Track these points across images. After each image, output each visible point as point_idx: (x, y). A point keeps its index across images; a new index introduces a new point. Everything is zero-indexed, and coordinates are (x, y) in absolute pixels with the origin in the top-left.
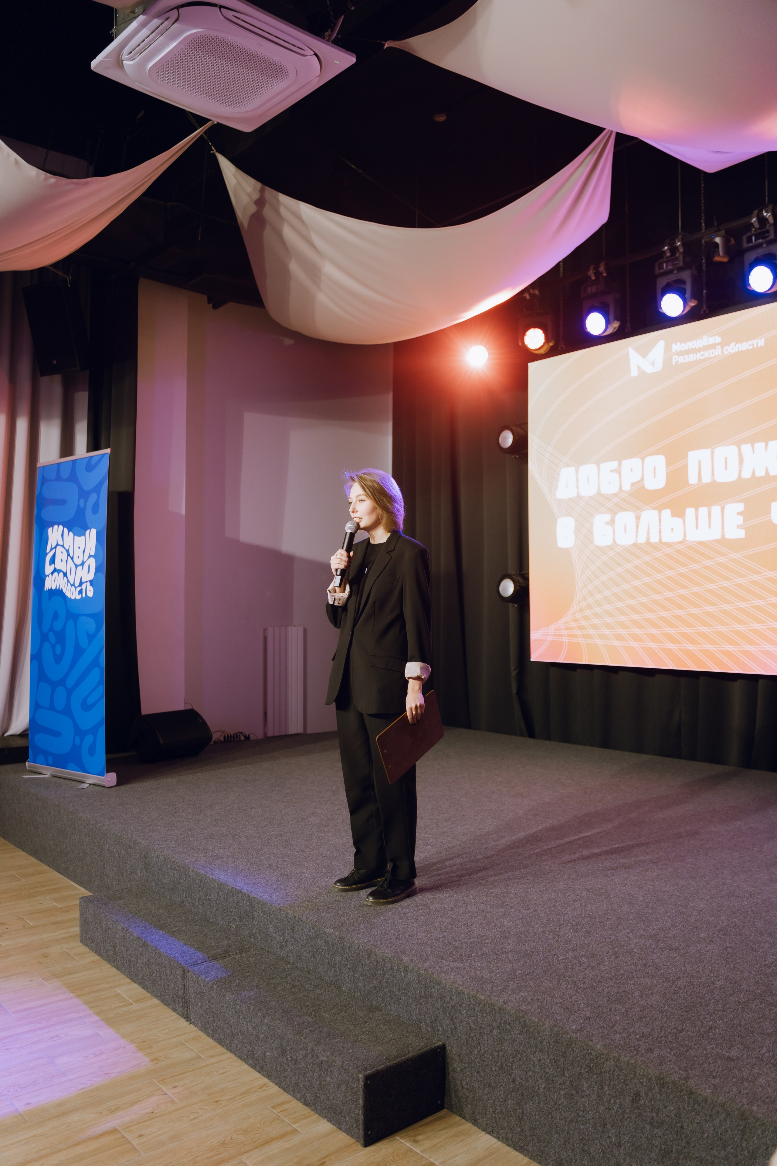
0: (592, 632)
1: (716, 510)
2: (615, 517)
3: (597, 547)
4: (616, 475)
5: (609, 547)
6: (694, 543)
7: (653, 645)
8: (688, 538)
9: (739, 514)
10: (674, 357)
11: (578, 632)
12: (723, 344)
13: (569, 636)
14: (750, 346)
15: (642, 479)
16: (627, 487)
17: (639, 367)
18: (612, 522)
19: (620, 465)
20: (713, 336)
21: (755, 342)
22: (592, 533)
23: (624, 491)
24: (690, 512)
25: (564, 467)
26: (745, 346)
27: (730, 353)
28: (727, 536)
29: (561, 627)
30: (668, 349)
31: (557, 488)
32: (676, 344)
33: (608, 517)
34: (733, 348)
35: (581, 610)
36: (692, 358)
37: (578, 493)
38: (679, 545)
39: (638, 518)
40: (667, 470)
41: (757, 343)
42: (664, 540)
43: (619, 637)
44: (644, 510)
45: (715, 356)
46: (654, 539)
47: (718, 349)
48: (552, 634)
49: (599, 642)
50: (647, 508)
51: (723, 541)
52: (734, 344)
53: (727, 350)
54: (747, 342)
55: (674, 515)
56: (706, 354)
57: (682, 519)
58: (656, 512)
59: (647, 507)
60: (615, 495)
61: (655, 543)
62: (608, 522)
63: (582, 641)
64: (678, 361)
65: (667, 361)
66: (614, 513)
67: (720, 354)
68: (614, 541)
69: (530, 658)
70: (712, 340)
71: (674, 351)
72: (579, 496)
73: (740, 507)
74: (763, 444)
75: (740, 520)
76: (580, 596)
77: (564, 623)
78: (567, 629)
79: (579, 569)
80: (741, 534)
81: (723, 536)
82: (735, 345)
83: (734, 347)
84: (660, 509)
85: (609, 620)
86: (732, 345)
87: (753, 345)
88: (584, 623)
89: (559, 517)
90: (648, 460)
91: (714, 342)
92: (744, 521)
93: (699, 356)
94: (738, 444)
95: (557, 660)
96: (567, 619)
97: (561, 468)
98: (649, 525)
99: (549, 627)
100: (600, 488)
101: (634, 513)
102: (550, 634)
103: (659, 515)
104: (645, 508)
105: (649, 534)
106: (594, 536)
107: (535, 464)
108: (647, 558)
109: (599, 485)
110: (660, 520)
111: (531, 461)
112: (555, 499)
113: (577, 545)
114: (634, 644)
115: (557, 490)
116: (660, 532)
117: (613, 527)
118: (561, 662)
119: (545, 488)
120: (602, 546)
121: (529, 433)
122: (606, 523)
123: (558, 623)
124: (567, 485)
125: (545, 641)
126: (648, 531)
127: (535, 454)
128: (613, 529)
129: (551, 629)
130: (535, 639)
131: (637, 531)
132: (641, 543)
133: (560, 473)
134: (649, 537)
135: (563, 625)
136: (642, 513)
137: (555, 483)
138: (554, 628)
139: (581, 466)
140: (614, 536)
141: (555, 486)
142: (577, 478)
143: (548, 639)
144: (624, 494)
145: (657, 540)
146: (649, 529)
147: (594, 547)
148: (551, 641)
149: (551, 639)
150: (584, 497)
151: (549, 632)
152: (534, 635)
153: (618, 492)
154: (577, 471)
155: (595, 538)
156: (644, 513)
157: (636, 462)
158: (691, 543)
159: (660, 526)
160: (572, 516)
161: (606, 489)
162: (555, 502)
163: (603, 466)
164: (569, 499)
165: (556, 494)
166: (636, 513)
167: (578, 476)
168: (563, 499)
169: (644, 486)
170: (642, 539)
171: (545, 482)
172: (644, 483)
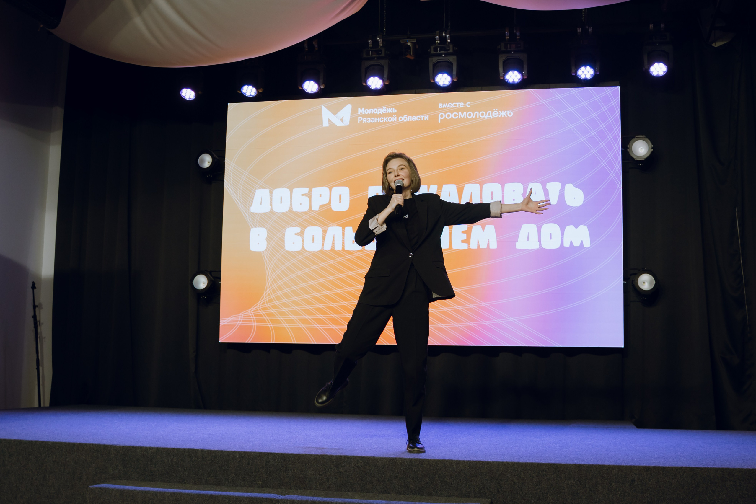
0: (280, 318)
2: (304, 230)
3: (288, 252)
4: (307, 199)
5: (298, 252)
7: (334, 327)
10: (359, 118)
11: (266, 318)
12: (398, 115)
13: (257, 321)
14: (418, 119)
15: (330, 202)
16: (316, 207)
17: (329, 120)
18: (301, 234)
19: (310, 191)
20: (390, 108)
21: (422, 117)
22: (283, 241)
25: (259, 188)
26: (415, 118)
27: (403, 121)
29: (251, 315)
30: (354, 111)
31: (252, 204)
32: (361, 109)
33: (298, 230)
34: (405, 119)
35: (270, 301)
36: (374, 120)
37: (272, 209)
38: (359, 253)
39: (325, 232)
40: (350, 198)
41: (424, 118)
42: (346, 249)
43: (304, 321)
44: (330, 226)
45: (392, 122)
47: (394, 117)
48: (242, 320)
49: (286, 325)
50: (333, 225)
52: (407, 115)
53: (401, 119)
54: (416, 116)
56: (385, 119)
58: (340, 228)
59: (333, 224)
60: (305, 213)
61: (339, 251)
62: (298, 233)
63: (270, 325)
64: (362, 121)
65: (353, 120)
66: (304, 227)
67: (396, 121)
68: (303, 247)
69: (219, 340)
70: (389, 111)
71: (359, 113)
72: (272, 212)
76: (270, 290)
77: (253, 312)
78: (255, 316)
79: (270, 268)
82: (407, 117)
83: (406, 117)
85: (296, 308)
86: (405, 116)
87: (421, 118)
88: (273, 311)
89: (252, 228)
90: (335, 189)
91: (392, 112)
93: (379, 120)
95: (245, 341)
96: (257, 308)
97: (256, 189)
98: (334, 238)
99: (239, 315)
100: (291, 207)
101: (321, 228)
102: (239, 320)
103: (343, 230)
104: (330, 225)
105: (333, 243)
106: (284, 244)
107: (231, 184)
108: (332, 262)
109: (291, 204)
110: (343, 234)
111: (228, 181)
112: (249, 212)
113: (269, 250)
114: (318, 326)
115: (251, 206)
116: (343, 243)
117: (303, 237)
118: (249, 342)
119: (239, 203)
120: (292, 252)
121: (226, 159)
122: (296, 234)
123: (248, 311)
124: (261, 202)
125: (234, 326)
126: (333, 242)
127: (231, 176)
128: (302, 238)
129: (240, 316)
130: (225, 324)
131: (323, 242)
132: (326, 251)
133: (254, 192)
134: (333, 246)
135: (252, 313)
136: (327, 228)
137: (250, 200)
138: (243, 315)
139: (275, 189)
140: (303, 244)
141: (249, 202)
142: (270, 198)
143: (237, 324)
144: (312, 212)
145: (340, 249)
146: (334, 240)
147: (284, 252)
148: (240, 326)
149: (240, 324)
150: (277, 213)
151: (239, 319)
152: (223, 322)
153: (308, 211)
154: (271, 193)
155: (286, 245)
156: (330, 228)
157: (324, 190)
158: (368, 252)
159: (343, 238)
160: (264, 227)
161: (297, 208)
162: (249, 215)
163: (295, 190)
164: (262, 213)
165: (250, 209)
166: (323, 228)
167: (272, 196)
168: (256, 213)
169: (330, 208)
170: (327, 247)
171: (239, 198)
172: (331, 206)
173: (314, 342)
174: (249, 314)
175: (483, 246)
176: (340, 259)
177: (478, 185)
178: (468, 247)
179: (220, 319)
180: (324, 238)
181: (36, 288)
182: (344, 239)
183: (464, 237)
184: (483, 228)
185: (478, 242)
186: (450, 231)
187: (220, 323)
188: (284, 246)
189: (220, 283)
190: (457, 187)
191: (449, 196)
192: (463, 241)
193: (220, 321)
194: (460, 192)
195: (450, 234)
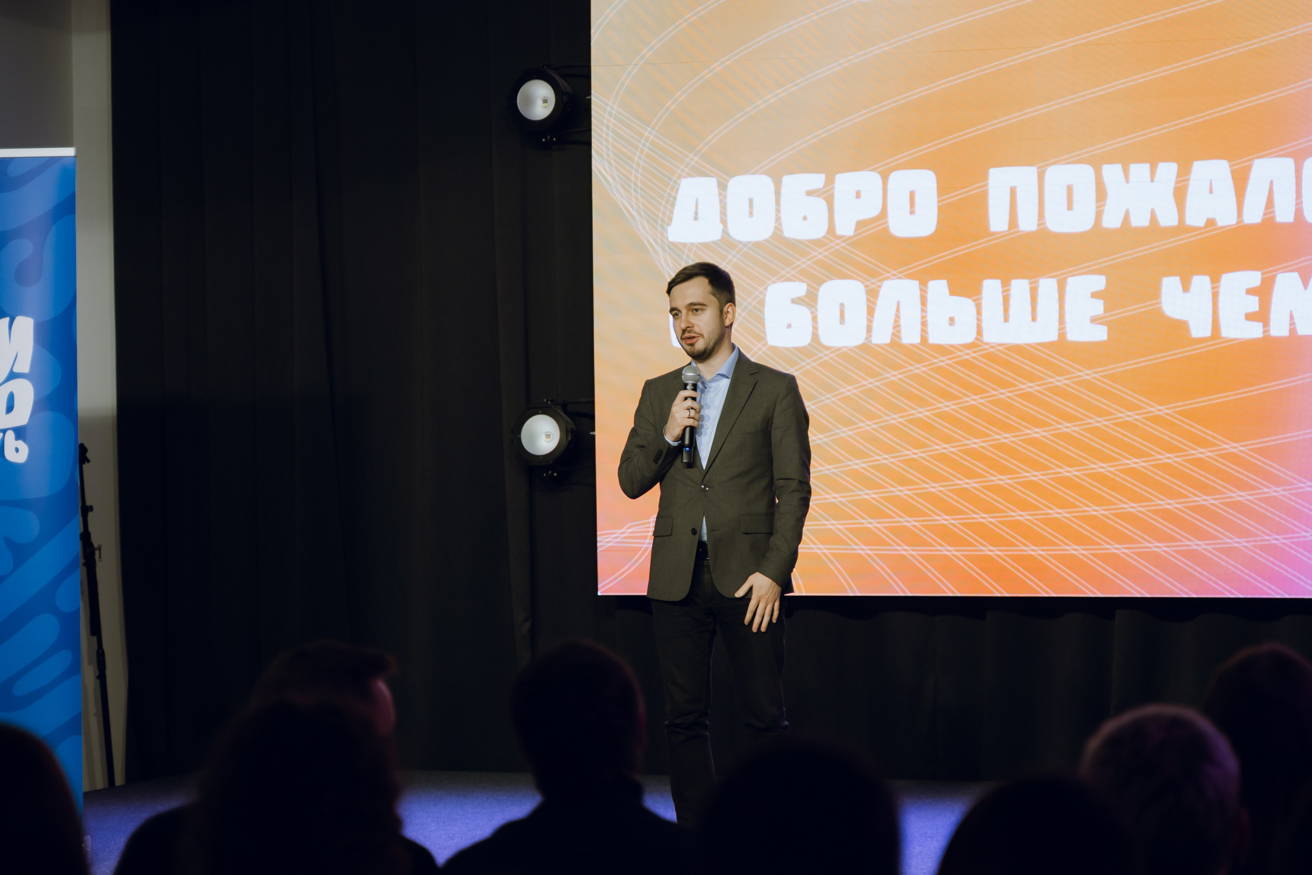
1: (1048, 286)
2: (818, 290)
3: (774, 350)
4: (820, 204)
5: (801, 350)
6: (999, 348)
7: (906, 550)
8: (988, 338)
9: (1095, 295)
15: (884, 214)
16: (846, 228)
18: (810, 301)
19: (830, 181)
22: (762, 321)
23: (839, 237)
24: (991, 288)
25: (689, 175)
28: (1072, 336)
31: (670, 219)
33: (800, 289)
37: (725, 232)
38: (968, 351)
39: (872, 295)
40: (939, 202)
42: (933, 339)
44: (887, 278)
46: (911, 336)
50: (894, 275)
51: (1062, 345)
55: (954, 291)
57: (974, 301)
58: (914, 285)
59: (894, 272)
60: (818, 243)
61: (912, 345)
62: (799, 298)
66: (815, 281)
68: (815, 337)
69: (596, 590)
72: (727, 240)
73: (1099, 282)
74: (1146, 167)
75: (1098, 307)
80: (1100, 334)
81: (1062, 334)
84: (924, 278)
90: (896, 177)
92: (1106, 310)
94: (1097, 163)
97: (679, 177)
98: (898, 310)
100: (778, 228)
101: (863, 283)
103: (921, 290)
104: (888, 275)
105: (897, 326)
106: (764, 327)
107: (609, 163)
108: (894, 376)
109: (778, 219)
110: (924, 301)
111: (601, 155)
112: (663, 242)
114: (864, 550)
115: (668, 225)
116: (924, 324)
117: (813, 310)
119: (636, 215)
120: (787, 349)
121: (593, 92)
122: (794, 301)
124: (696, 213)
125: (637, 551)
126: (896, 321)
127: (610, 140)
128: (812, 313)
130: (610, 547)
131: (870, 321)
132: (878, 345)
133: (677, 186)
134: (897, 333)
136: (879, 284)
137: (665, 207)
139: (732, 175)
140: (815, 328)
141: (664, 213)
142: (721, 201)
144: (837, 241)
145: (917, 340)
146: (897, 316)
147: (764, 349)
150: (740, 242)
152: (605, 540)
153: (824, 237)
154: (722, 187)
155: (768, 331)
156: (886, 284)
157: (869, 180)
158: (993, 347)
159: (924, 311)
161: (795, 230)
162: (664, 249)
163: (788, 181)
164: (701, 244)
165: (667, 232)
166: (868, 283)
167: (725, 197)
168: (684, 245)
169: (886, 230)
170: (882, 336)
171: (636, 204)
172: (886, 222)
173: (853, 591)
175: (1306, 328)
176: (919, 369)
177: (1289, 163)
178: (1264, 332)
179: (599, 534)
180: (871, 311)
181: (88, 461)
182: (924, 314)
183: (1253, 304)
184: (1306, 282)
185: (1292, 317)
186: (1213, 288)
187: (598, 544)
188: (765, 333)
189: (594, 437)
190: (1230, 166)
191: (1211, 192)
192: (1250, 317)
193: (599, 539)
194: (1240, 181)
195: (1215, 296)
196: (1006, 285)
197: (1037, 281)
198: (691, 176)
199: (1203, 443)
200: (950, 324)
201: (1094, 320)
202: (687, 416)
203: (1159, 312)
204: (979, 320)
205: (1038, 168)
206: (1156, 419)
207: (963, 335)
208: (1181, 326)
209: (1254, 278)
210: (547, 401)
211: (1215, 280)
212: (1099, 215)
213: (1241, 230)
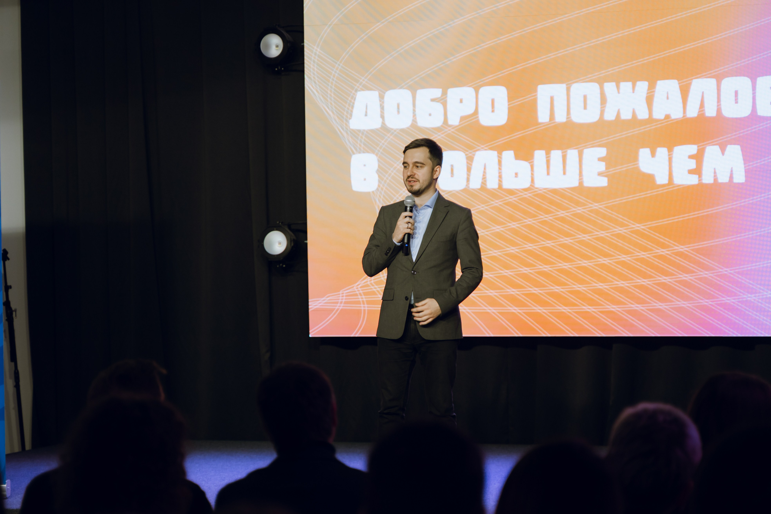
1: (572, 154)
4: (439, 107)
6: (544, 191)
7: (490, 310)
8: (538, 184)
9: (600, 159)
13: (368, 303)
15: (476, 112)
16: (454, 120)
19: (444, 93)
23: (450, 126)
24: (539, 155)
28: (587, 183)
29: (357, 292)
31: (351, 115)
37: (383, 123)
38: (526, 193)
39: (470, 160)
40: (509, 105)
42: (506, 185)
44: (478, 150)
46: (493, 184)
48: (344, 300)
50: (482, 148)
51: (581, 189)
55: (517, 157)
57: (529, 163)
58: (494, 154)
59: (482, 146)
60: (438, 130)
61: (493, 189)
69: (308, 333)
72: (384, 127)
73: (602, 152)
74: (629, 84)
75: (602, 166)
77: (361, 287)
78: (365, 294)
80: (603, 182)
81: (581, 183)
84: (500, 150)
89: (354, 154)
90: (484, 91)
92: (607, 168)
94: (601, 82)
95: (351, 334)
96: (367, 282)
97: (356, 91)
98: (485, 169)
99: (339, 293)
100: (414, 120)
101: (464, 153)
102: (340, 301)
103: (498, 157)
104: (479, 148)
105: (484, 178)
107: (315, 83)
108: (483, 207)
109: (414, 115)
110: (500, 163)
111: (310, 78)
112: (347, 129)
113: (382, 189)
114: (465, 310)
115: (350, 119)
116: (500, 177)
118: (357, 336)
119: (331, 113)
121: (305, 41)
123: (353, 287)
124: (366, 112)
125: (332, 310)
126: (484, 175)
127: (316, 69)
129: (341, 295)
130: (317, 308)
131: (469, 175)
132: (473, 189)
133: (355, 96)
134: (485, 182)
135: (360, 289)
136: (474, 153)
137: (348, 109)
138: (346, 293)
139: (387, 90)
141: (347, 112)
142: (381, 105)
143: (337, 308)
144: (449, 128)
145: (496, 186)
146: (485, 172)
148: (342, 310)
149: (341, 308)
150: (392, 129)
151: (339, 299)
152: (314, 304)
153: (442, 126)
154: (382, 97)
156: (478, 153)
157: (467, 92)
158: (540, 190)
159: (500, 169)
160: (373, 152)
161: (425, 122)
162: (347, 133)
163: (420, 93)
164: (369, 130)
165: (349, 123)
166: (467, 153)
167: (383, 102)
168: (359, 131)
169: (478, 121)
170: (476, 184)
171: (331, 107)
172: (478, 117)
174: (355, 291)
175: (723, 179)
176: (497, 203)
177: (713, 81)
178: (699, 180)
179: (310, 300)
180: (469, 169)
182: (500, 171)
183: (692, 164)
184: (723, 151)
185: (715, 173)
186: (669, 155)
187: (310, 307)
189: (306, 244)
190: (679, 84)
191: (668, 98)
192: (691, 172)
193: (310, 304)
194: (685, 92)
195: (670, 160)
196: (548, 154)
197: (566, 152)
198: (363, 90)
199: (663, 246)
200: (516, 177)
201: (600, 174)
202: (407, 227)
203: (638, 169)
204: (532, 174)
205: (567, 85)
206: (636, 232)
207: (523, 183)
208: (650, 178)
209: (693, 149)
210: (279, 222)
211: (670, 150)
212: (602, 112)
213: (685, 121)
